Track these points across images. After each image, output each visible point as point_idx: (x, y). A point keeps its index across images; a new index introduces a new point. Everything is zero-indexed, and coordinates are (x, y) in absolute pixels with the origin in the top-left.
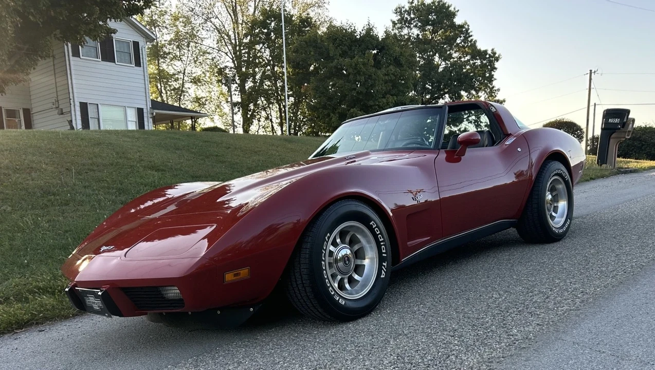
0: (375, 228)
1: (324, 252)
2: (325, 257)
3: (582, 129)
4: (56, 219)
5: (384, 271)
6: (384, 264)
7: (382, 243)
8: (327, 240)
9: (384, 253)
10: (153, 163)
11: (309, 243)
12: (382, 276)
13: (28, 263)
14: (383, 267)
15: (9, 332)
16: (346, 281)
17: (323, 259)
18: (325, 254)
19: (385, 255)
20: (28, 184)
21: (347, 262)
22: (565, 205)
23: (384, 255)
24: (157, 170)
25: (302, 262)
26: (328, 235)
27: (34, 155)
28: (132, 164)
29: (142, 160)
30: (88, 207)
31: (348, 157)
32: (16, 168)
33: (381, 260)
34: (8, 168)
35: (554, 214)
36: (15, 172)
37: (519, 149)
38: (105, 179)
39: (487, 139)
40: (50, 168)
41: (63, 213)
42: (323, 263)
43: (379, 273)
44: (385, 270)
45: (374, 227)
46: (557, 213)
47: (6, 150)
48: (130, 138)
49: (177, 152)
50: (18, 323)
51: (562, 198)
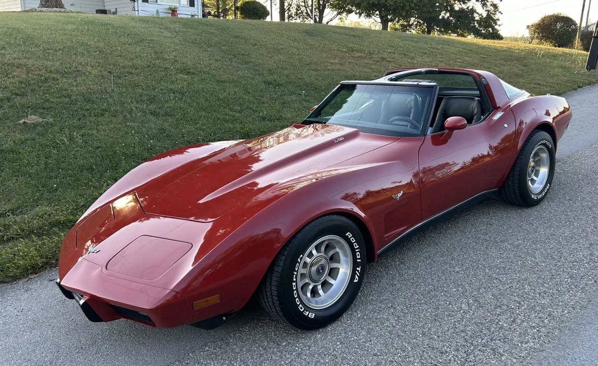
0: (351, 237)
1: (296, 273)
2: (296, 278)
3: (576, 24)
4: (90, 132)
5: (357, 275)
6: (358, 269)
7: (357, 250)
8: (299, 261)
9: (359, 259)
10: (185, 65)
11: (280, 267)
12: (355, 281)
13: (57, 187)
14: (357, 272)
15: (24, 277)
16: (320, 287)
17: (295, 280)
18: (297, 275)
19: (360, 261)
20: (72, 91)
21: (321, 271)
22: (545, 172)
23: (358, 260)
24: (188, 73)
25: (272, 284)
26: (301, 256)
27: (83, 55)
28: (167, 66)
29: (176, 61)
30: (120, 118)
31: (336, 139)
32: (65, 71)
33: (355, 265)
34: (57, 72)
35: (535, 178)
36: (63, 77)
37: (506, 125)
38: (140, 84)
39: (476, 108)
40: (94, 72)
41: (98, 125)
42: (294, 284)
43: (353, 278)
44: (359, 275)
45: (349, 237)
46: (537, 177)
47: (60, 50)
48: (170, 32)
49: (209, 49)
50: (33, 267)
51: (544, 165)
